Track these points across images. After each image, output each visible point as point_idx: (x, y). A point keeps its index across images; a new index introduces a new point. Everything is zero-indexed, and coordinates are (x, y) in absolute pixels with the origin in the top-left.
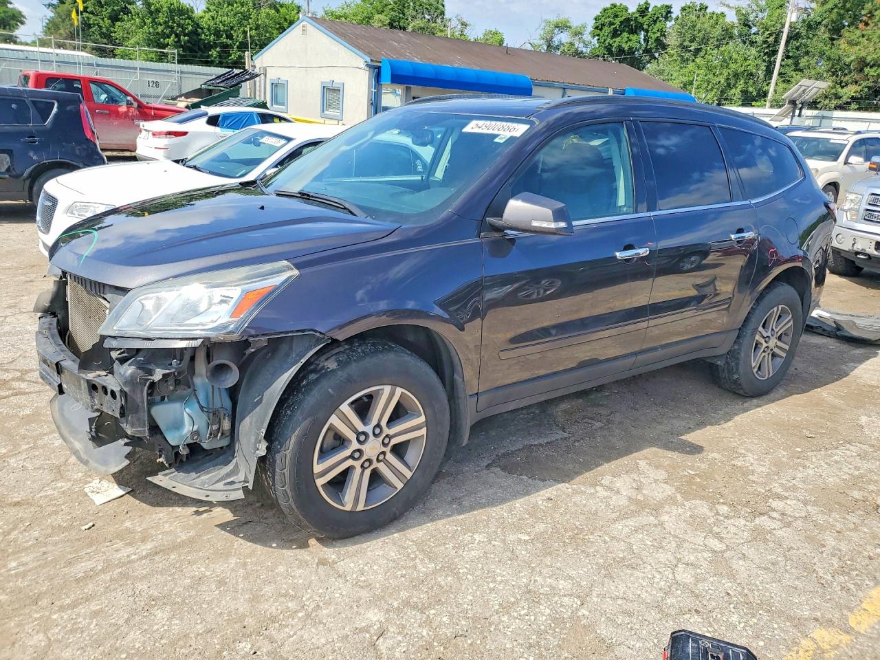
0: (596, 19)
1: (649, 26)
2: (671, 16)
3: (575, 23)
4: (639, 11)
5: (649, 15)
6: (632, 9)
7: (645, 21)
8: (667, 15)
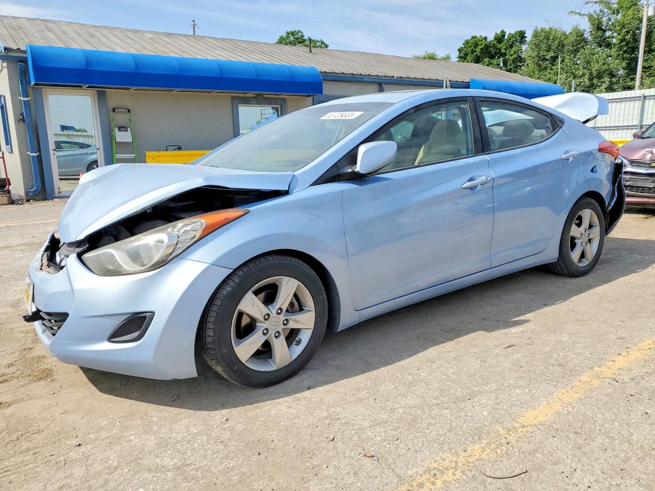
0: (459, 50)
1: (506, 49)
2: (525, 40)
3: (441, 54)
4: (495, 39)
5: (506, 41)
6: (491, 37)
7: (502, 46)
8: (522, 39)
